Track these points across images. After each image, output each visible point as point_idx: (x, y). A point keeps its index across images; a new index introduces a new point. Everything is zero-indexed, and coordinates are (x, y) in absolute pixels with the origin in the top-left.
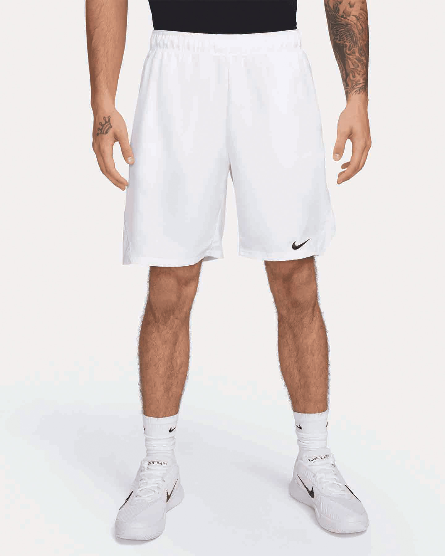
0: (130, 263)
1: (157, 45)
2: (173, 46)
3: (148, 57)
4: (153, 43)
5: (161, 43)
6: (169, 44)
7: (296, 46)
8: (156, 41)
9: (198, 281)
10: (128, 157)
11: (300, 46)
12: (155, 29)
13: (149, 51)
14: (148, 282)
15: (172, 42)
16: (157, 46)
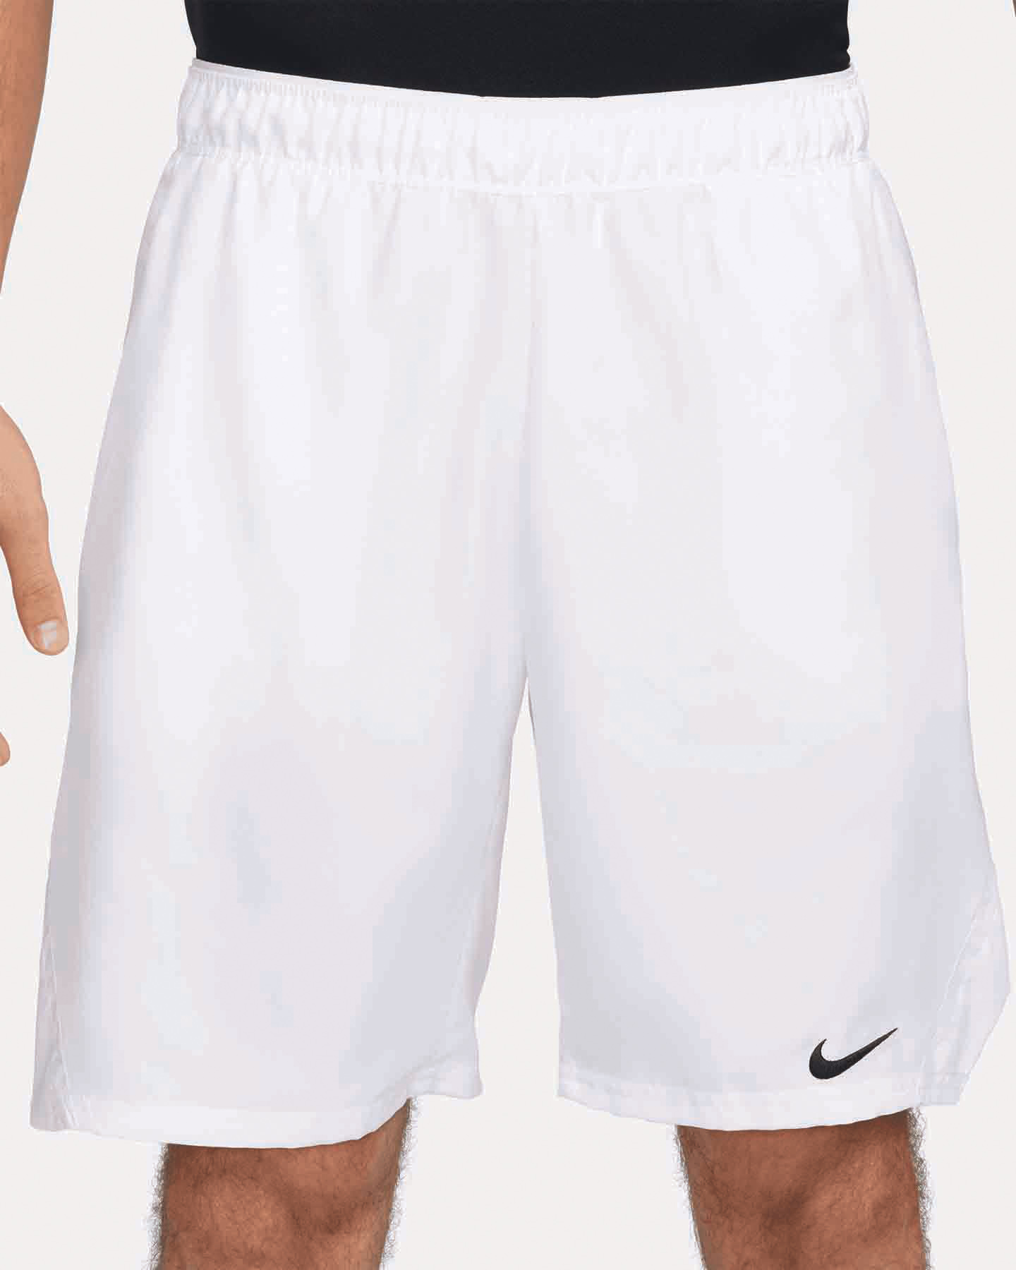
0: (59, 1123)
1: (213, 133)
2: (283, 145)
3: (167, 181)
4: (194, 121)
5: (231, 127)
6: (266, 130)
7: (841, 147)
8: (206, 113)
9: (389, 1210)
10: (44, 621)
11: (863, 147)
12: (198, 57)
13: (173, 157)
14: (155, 1209)
15: (278, 128)
16: (212, 142)
